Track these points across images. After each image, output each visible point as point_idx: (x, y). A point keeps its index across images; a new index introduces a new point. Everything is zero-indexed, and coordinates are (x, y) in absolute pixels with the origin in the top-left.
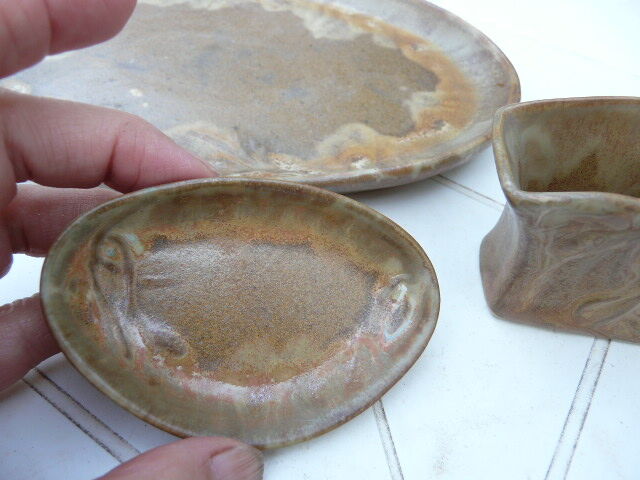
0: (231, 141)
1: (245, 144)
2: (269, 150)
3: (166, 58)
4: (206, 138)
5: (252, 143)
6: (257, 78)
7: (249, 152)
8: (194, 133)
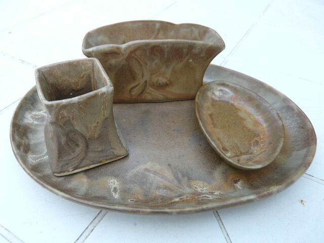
0: (168, 174)
1: (176, 176)
2: (189, 179)
3: (124, 120)
4: (155, 173)
5: (180, 175)
6: (174, 130)
7: (179, 181)
8: (148, 170)
